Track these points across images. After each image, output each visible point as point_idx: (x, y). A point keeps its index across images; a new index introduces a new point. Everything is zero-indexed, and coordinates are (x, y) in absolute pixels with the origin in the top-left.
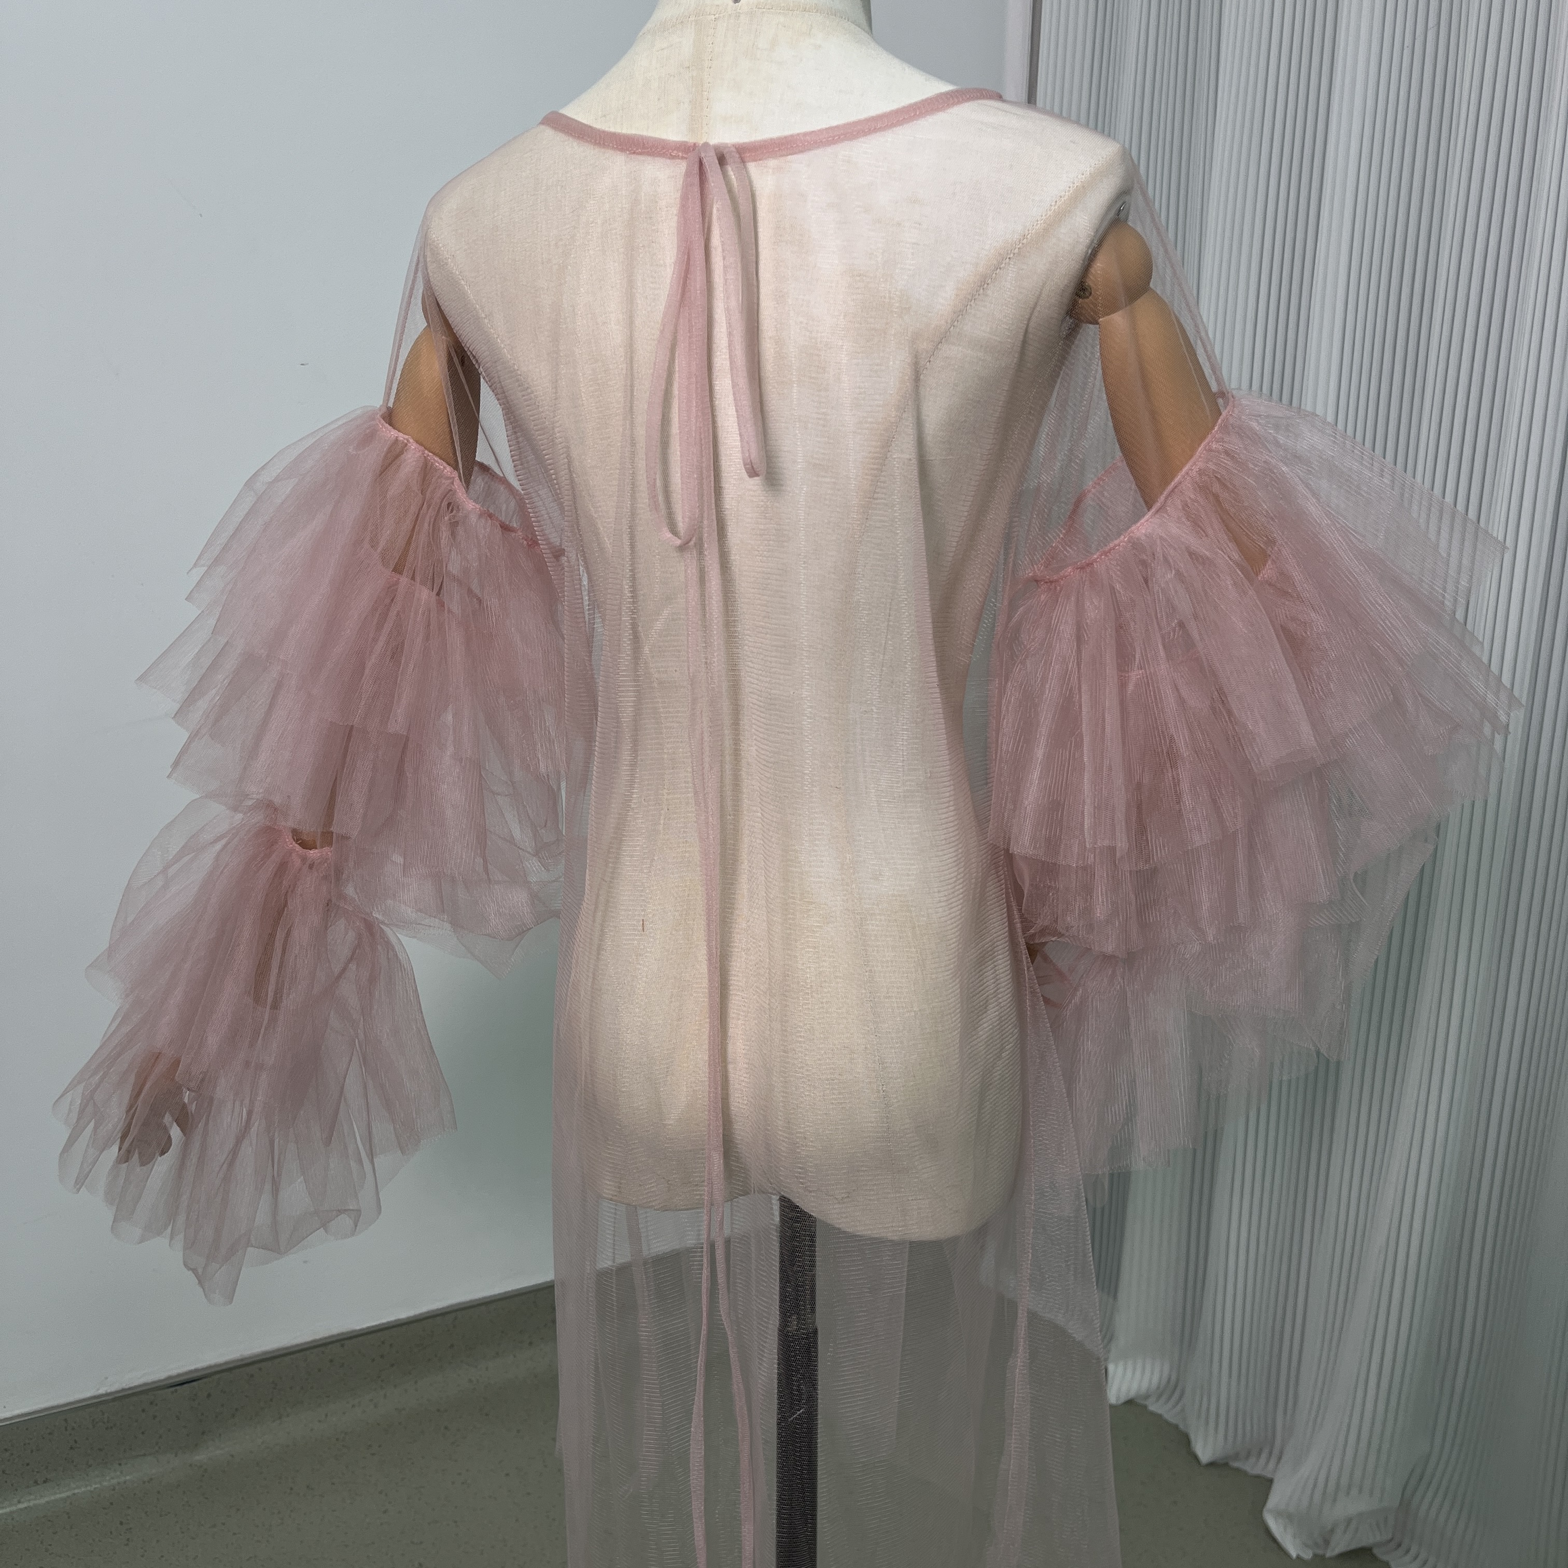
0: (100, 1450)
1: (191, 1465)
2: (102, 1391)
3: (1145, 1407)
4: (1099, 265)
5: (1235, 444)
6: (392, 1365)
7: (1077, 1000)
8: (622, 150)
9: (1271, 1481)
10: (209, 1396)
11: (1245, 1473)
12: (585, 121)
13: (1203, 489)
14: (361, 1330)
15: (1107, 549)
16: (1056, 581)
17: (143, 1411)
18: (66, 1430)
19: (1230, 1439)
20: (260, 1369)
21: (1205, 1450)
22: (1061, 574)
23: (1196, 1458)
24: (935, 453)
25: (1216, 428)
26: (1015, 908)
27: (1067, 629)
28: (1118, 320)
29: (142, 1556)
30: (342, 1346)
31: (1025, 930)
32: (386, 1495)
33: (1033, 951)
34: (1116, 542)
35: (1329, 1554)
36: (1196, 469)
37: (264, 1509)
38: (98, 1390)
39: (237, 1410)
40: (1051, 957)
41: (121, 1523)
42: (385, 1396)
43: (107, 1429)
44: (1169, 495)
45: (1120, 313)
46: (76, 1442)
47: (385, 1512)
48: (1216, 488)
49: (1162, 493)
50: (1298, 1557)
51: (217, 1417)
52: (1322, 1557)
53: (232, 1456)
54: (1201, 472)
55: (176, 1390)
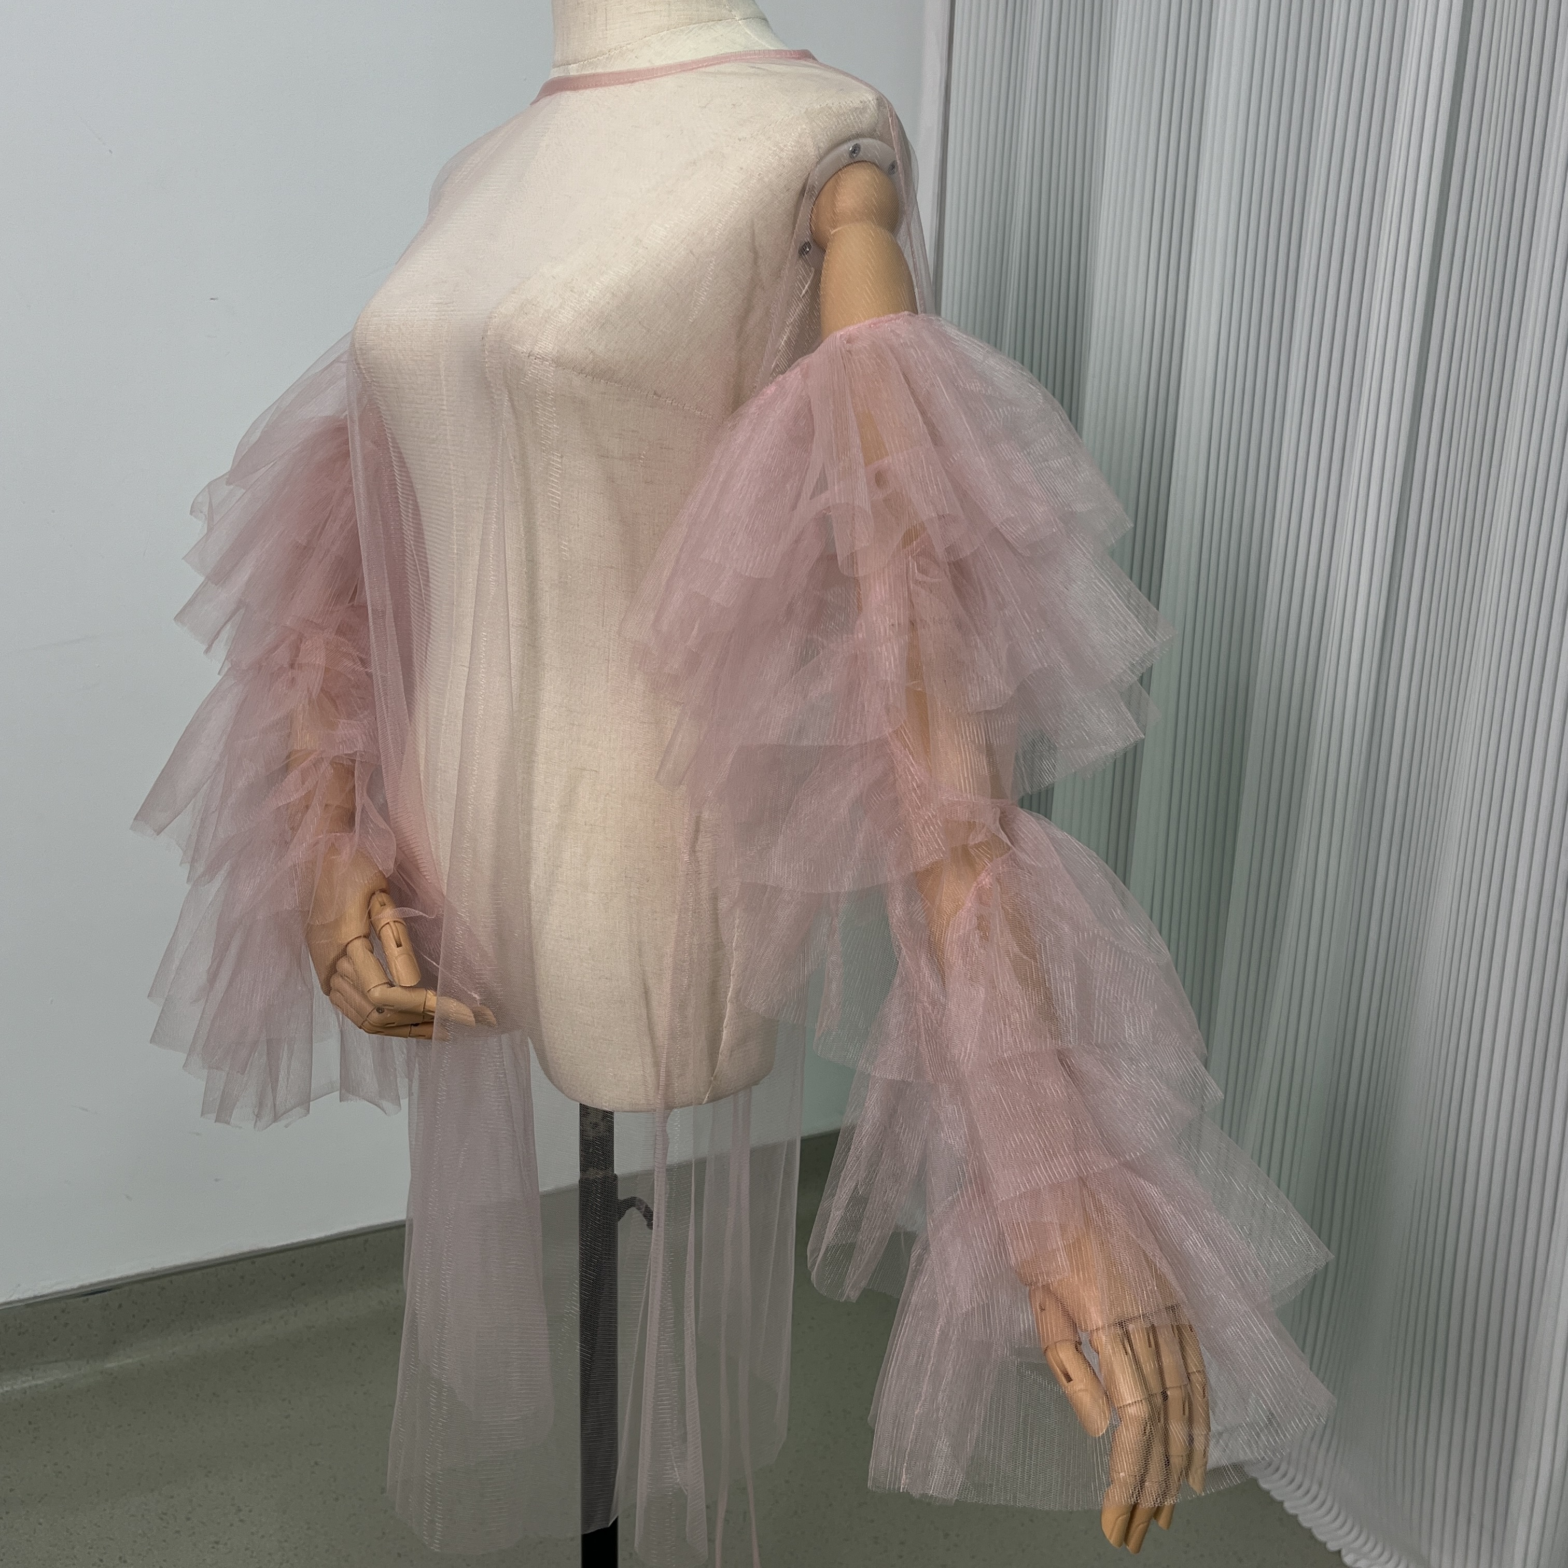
0: (13, 1354)
1: (102, 1373)
2: (13, 1298)
6: (303, 1284)
10: (120, 1306)
14: (271, 1249)
17: (55, 1318)
20: (171, 1282)
29: (48, 1452)
30: (253, 1263)
32: (290, 1402)
37: (170, 1413)
38: (11, 1296)
39: (148, 1321)
41: (30, 1423)
42: (295, 1313)
43: (19, 1334)
47: (287, 1417)
51: (128, 1327)
53: (143, 1365)
55: (88, 1299)
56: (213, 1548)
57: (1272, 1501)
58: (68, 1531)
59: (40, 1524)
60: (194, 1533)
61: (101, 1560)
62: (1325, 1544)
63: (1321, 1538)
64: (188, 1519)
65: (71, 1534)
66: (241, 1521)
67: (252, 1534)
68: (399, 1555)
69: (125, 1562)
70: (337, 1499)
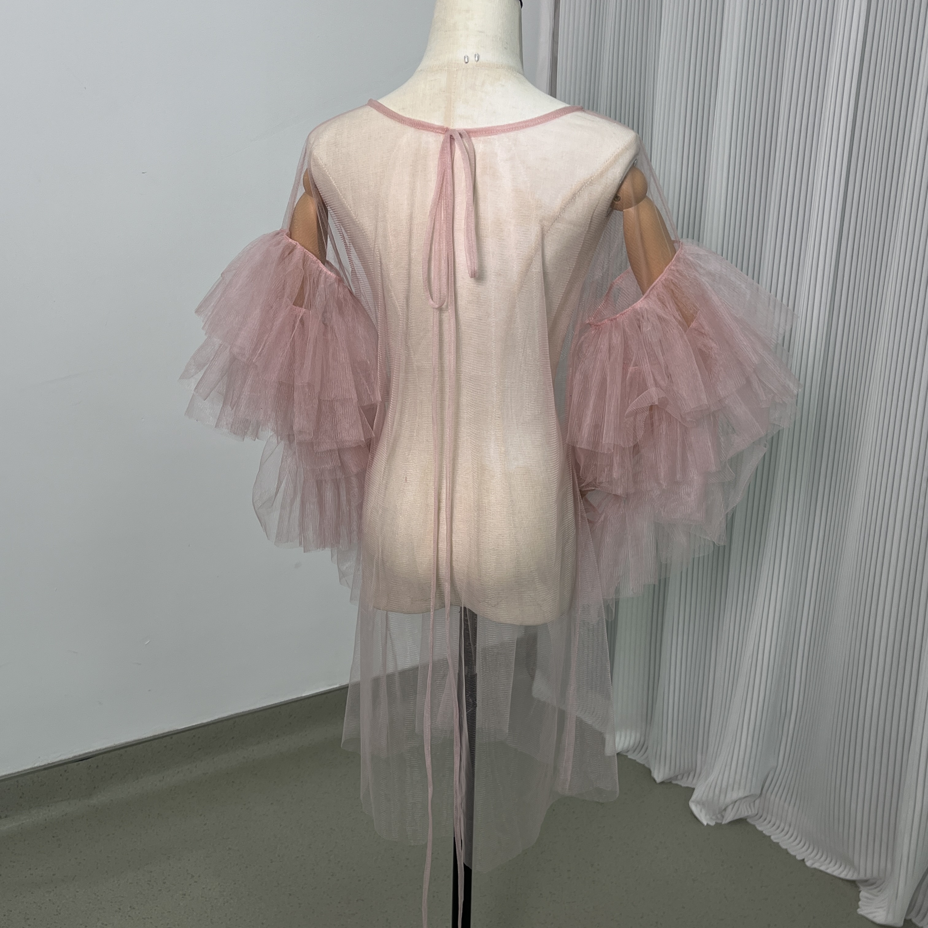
0: (37, 798)
1: (89, 806)
3: (627, 756)
4: (624, 187)
5: (681, 267)
6: (200, 749)
7: (602, 518)
8: (412, 126)
9: (694, 789)
10: (97, 766)
11: (681, 786)
12: (393, 110)
13: (665, 287)
14: (181, 729)
15: (623, 312)
16: (600, 325)
17: (61, 775)
18: (18, 786)
19: (673, 768)
20: (126, 752)
21: (659, 776)
22: (602, 322)
23: (654, 780)
24: (550, 269)
25: (673, 259)
26: (575, 474)
27: (604, 346)
28: (632, 210)
29: (69, 852)
30: (171, 738)
31: (579, 484)
32: (204, 816)
33: (583, 494)
34: (627, 310)
35: (723, 823)
36: (664, 278)
37: (135, 826)
38: (35, 764)
39: (113, 774)
40: (589, 500)
41: (54, 837)
42: (196, 767)
43: (41, 786)
44: (651, 290)
45: (633, 208)
46: (23, 794)
47: (205, 824)
48: (672, 287)
49: (648, 289)
50: (707, 824)
51: (102, 779)
52: (721, 824)
53: (112, 800)
54: (666, 280)
55: (79, 764)
56: (182, 897)
57: (765, 836)
58: (95, 894)
59: (78, 892)
60: (170, 890)
61: (120, 909)
62: (795, 856)
63: (793, 853)
64: (164, 883)
65: (98, 896)
66: (196, 882)
67: (204, 888)
68: (290, 895)
69: (134, 908)
70: (247, 867)
